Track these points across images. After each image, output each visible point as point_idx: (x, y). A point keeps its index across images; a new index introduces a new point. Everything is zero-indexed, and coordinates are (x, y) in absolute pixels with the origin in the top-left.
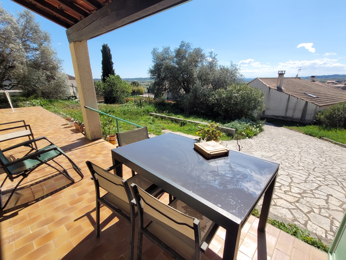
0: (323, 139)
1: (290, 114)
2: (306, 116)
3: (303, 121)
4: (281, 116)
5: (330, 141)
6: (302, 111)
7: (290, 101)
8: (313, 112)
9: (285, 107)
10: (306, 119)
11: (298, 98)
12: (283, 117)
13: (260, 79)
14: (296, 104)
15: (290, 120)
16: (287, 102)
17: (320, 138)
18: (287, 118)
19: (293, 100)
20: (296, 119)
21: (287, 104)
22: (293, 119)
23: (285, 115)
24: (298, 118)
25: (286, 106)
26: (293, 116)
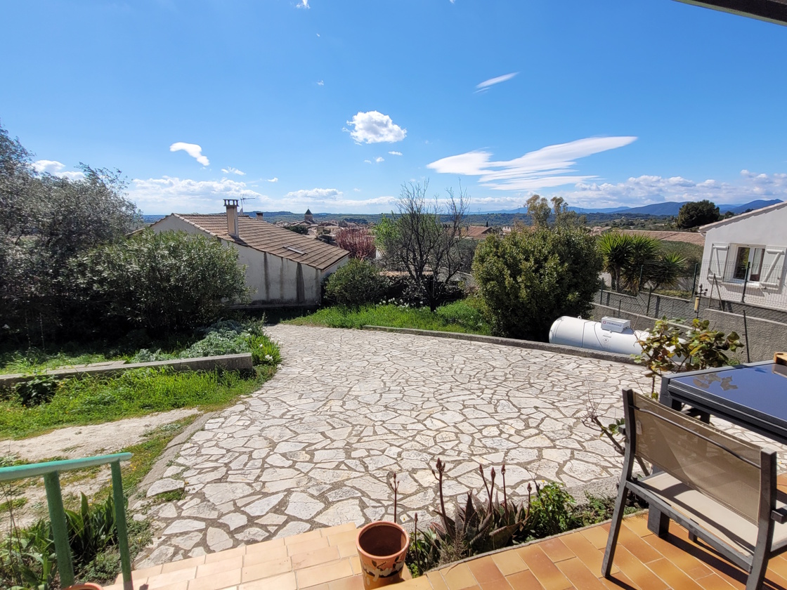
0: (367, 328)
1: (275, 294)
2: (305, 291)
3: (302, 303)
4: (259, 301)
5: (381, 329)
6: (296, 284)
7: (269, 264)
8: (314, 283)
9: (263, 280)
10: (306, 298)
11: (282, 258)
12: (264, 302)
13: (182, 218)
14: (282, 270)
15: (277, 306)
16: (263, 268)
17: (361, 327)
18: (272, 302)
19: (274, 263)
20: (289, 302)
21: (264, 273)
22: (282, 303)
23: (268, 297)
24: (292, 300)
25: (264, 276)
26: (282, 297)
